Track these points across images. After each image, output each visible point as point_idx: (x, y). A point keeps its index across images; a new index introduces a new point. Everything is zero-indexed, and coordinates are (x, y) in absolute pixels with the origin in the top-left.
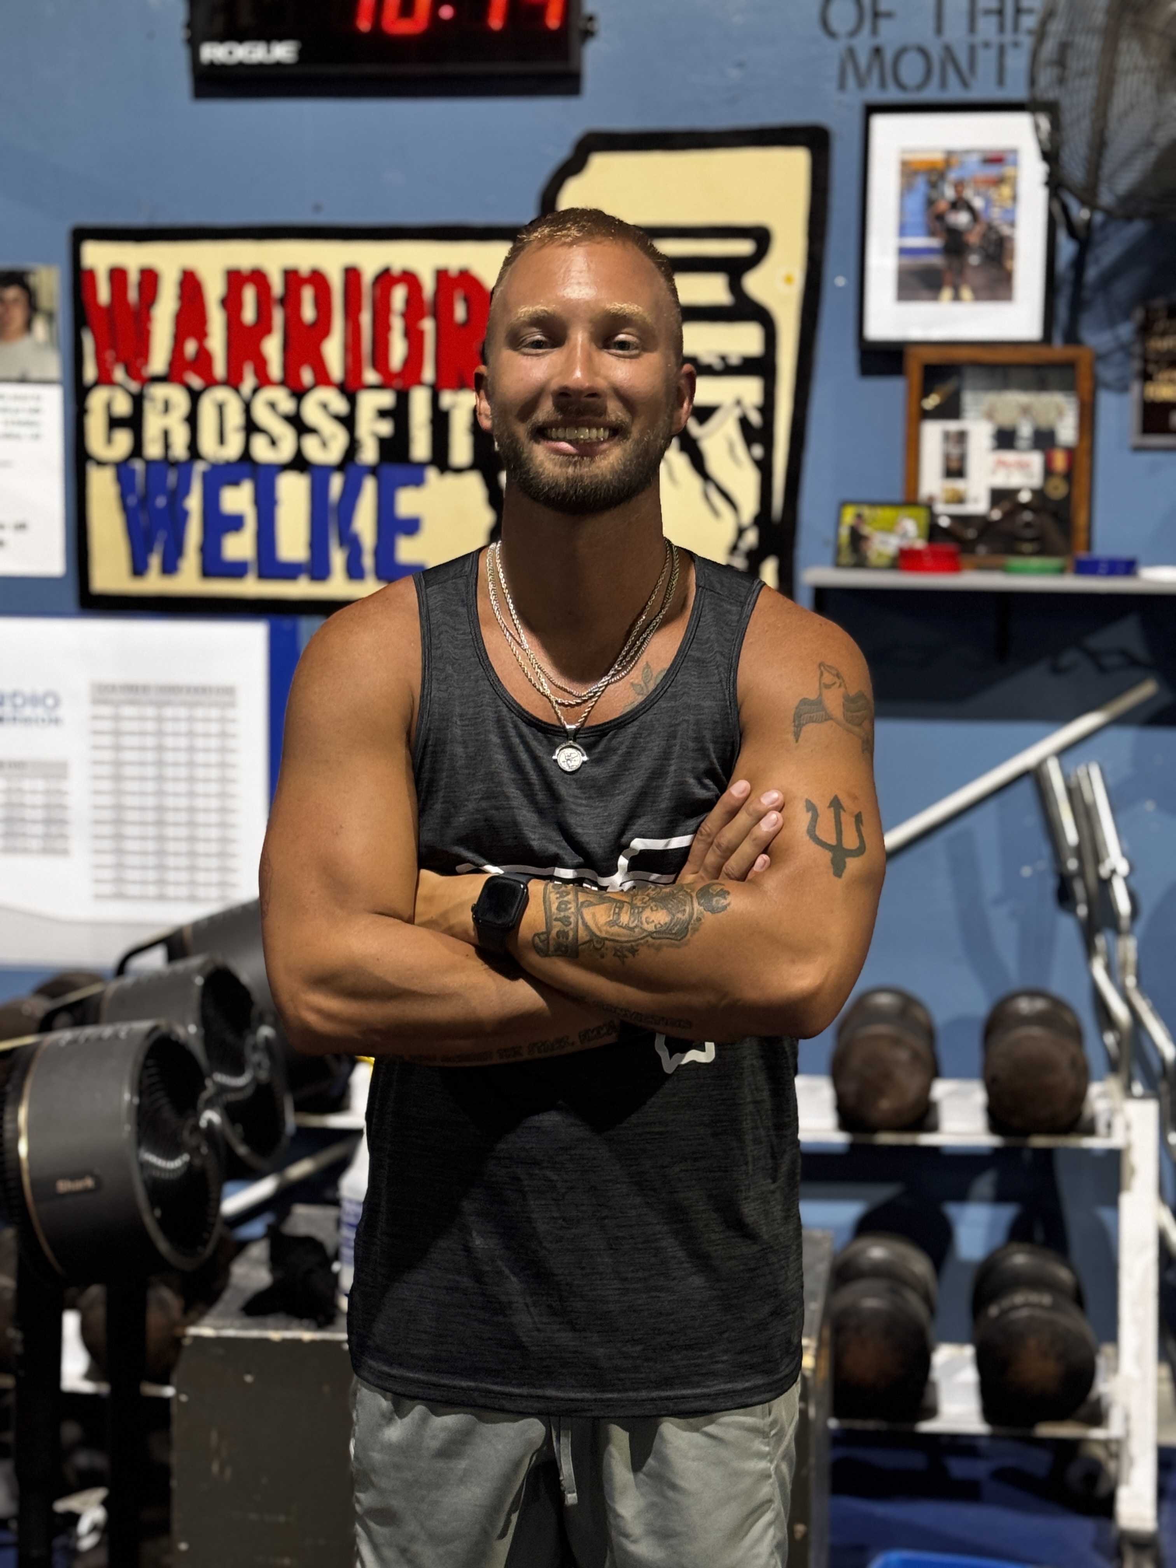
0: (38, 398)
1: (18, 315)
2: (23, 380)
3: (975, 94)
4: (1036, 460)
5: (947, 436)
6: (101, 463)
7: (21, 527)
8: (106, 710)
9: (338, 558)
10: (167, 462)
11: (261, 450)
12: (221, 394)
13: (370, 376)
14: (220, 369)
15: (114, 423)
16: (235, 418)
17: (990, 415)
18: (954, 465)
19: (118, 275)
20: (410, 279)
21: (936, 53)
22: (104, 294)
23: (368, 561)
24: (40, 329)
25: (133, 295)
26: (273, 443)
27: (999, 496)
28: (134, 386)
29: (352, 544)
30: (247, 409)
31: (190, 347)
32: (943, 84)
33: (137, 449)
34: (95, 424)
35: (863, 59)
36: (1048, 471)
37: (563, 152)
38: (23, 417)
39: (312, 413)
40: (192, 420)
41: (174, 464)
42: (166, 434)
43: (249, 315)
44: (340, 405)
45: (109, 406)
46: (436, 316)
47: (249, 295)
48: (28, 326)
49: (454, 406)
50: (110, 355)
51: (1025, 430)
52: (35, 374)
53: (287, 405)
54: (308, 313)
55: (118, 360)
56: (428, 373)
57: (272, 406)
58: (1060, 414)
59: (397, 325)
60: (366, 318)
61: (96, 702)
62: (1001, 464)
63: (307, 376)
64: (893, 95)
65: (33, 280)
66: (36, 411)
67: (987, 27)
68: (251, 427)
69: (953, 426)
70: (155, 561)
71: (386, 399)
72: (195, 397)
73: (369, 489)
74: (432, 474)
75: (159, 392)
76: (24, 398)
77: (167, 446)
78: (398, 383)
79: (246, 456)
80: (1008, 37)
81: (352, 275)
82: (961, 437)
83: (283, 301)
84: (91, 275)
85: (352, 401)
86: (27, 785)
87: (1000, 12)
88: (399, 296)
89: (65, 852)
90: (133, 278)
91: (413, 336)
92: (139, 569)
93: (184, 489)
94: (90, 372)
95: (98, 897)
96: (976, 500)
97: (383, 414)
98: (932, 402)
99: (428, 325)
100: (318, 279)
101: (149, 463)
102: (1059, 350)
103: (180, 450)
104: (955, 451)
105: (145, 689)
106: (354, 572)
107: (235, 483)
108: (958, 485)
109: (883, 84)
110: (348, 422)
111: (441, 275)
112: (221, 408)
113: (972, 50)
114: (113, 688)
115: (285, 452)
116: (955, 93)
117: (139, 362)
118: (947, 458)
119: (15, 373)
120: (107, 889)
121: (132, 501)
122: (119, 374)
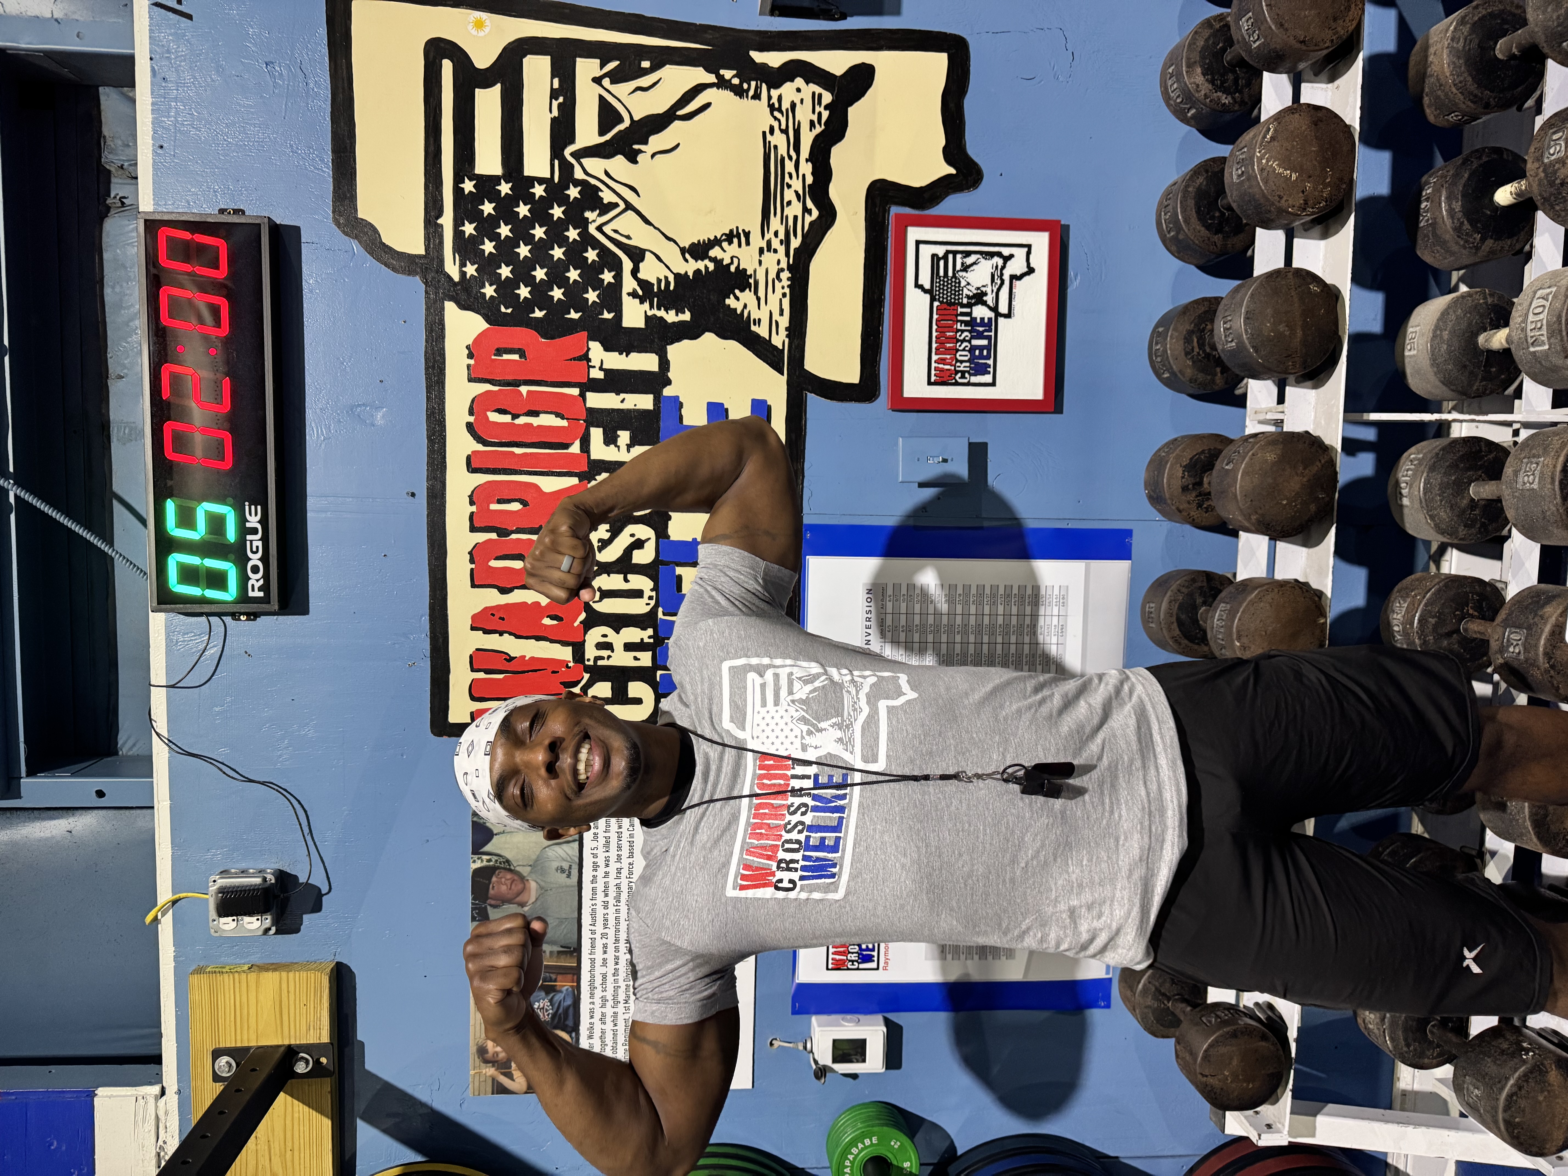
15: (621, 696)
19: (475, 692)
20: (477, 405)
26: (638, 544)
30: (607, 568)
33: (644, 675)
37: (356, 249)
40: (618, 622)
57: (605, 543)
68: (625, 566)
71: (597, 436)
72: (595, 619)
74: (667, 392)
77: (640, 647)
79: (649, 570)
81: (472, 464)
83: (503, 533)
90: (477, 677)
97: (610, 439)
100: (479, 497)
103: (645, 635)
111: (472, 375)
115: (646, 533)
117: (561, 670)
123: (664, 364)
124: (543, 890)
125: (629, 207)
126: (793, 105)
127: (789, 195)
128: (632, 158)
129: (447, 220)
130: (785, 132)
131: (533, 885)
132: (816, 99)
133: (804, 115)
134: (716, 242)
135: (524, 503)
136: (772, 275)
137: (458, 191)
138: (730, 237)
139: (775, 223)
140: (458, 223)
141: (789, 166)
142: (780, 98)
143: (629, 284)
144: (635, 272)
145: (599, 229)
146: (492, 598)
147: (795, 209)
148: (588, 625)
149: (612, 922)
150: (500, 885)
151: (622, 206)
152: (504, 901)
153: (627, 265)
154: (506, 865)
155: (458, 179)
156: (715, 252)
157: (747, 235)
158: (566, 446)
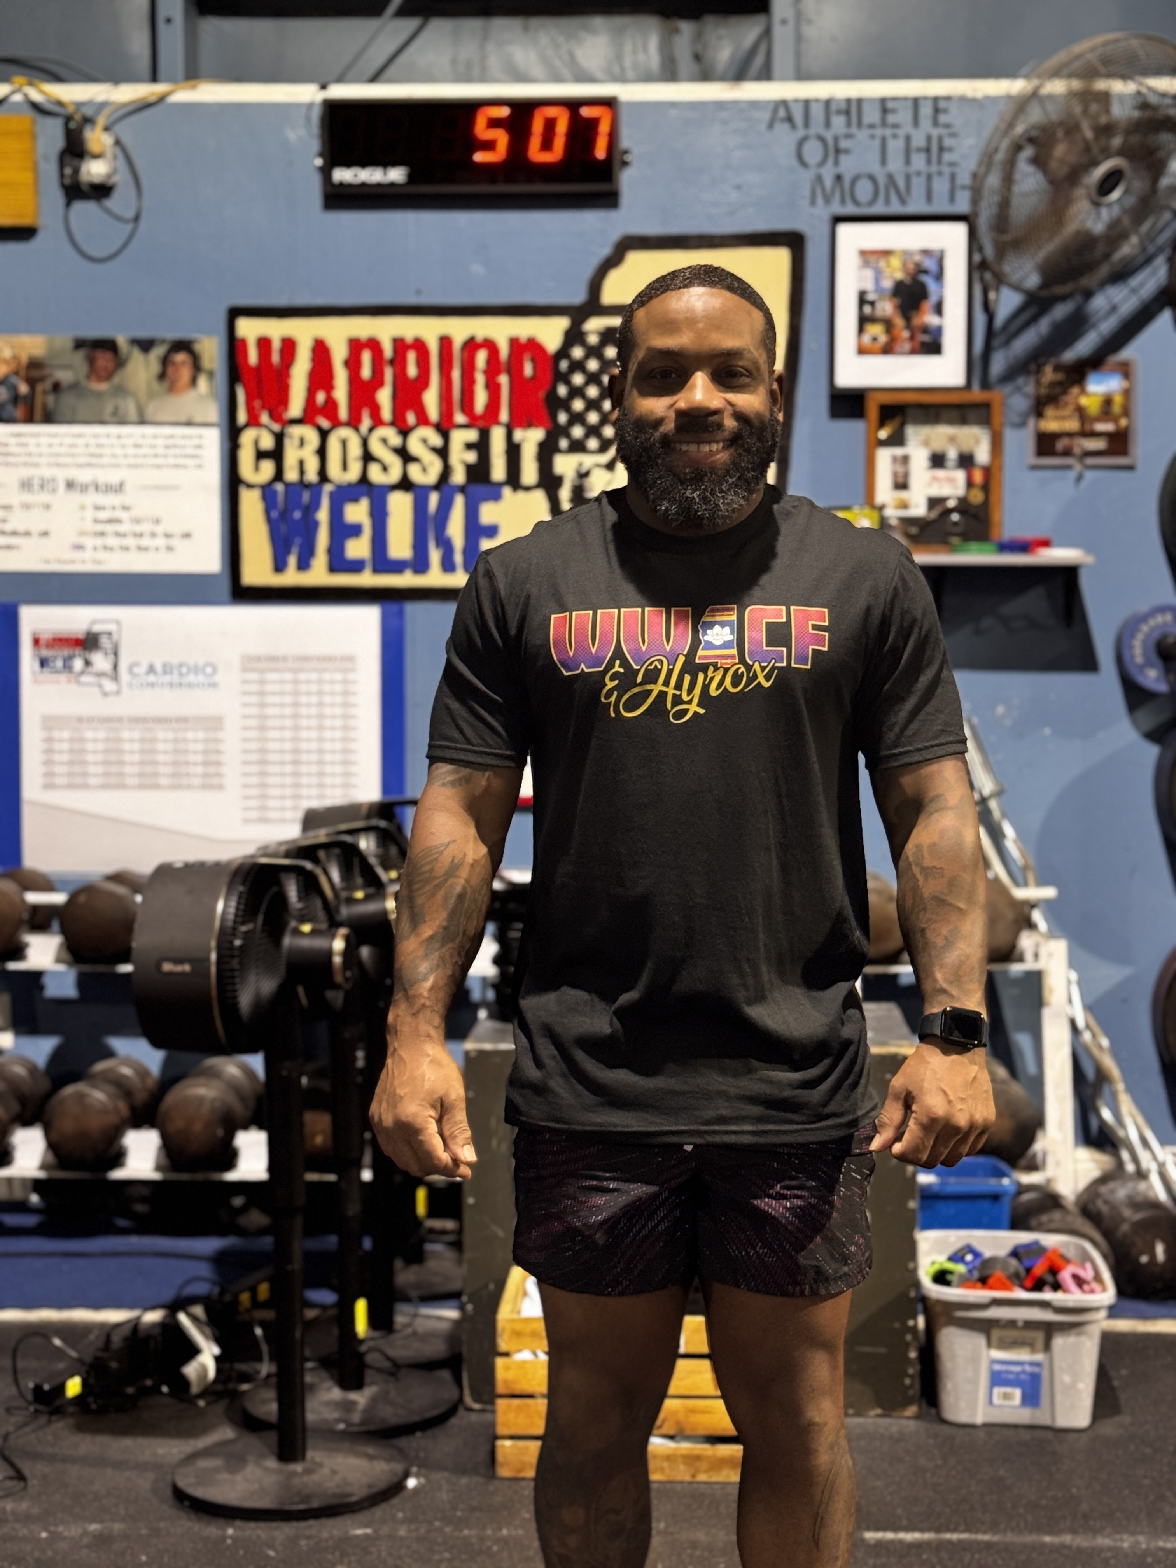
0: (201, 437)
1: (185, 373)
2: (189, 424)
3: (912, 208)
4: (960, 476)
5: (895, 459)
6: (250, 486)
7: (187, 535)
8: (253, 676)
9: (435, 556)
10: (303, 484)
11: (375, 474)
12: (345, 432)
13: (460, 418)
14: (343, 413)
15: (261, 455)
16: (355, 450)
17: (926, 443)
18: (901, 480)
19: (264, 344)
20: (490, 345)
21: (882, 180)
22: (253, 357)
23: (458, 558)
24: (203, 383)
25: (276, 358)
26: (385, 469)
27: (934, 502)
28: (276, 427)
29: (446, 546)
30: (365, 443)
31: (321, 397)
32: (887, 202)
33: (279, 475)
34: (246, 457)
35: (828, 182)
36: (970, 484)
37: (606, 251)
38: (189, 451)
39: (415, 446)
40: (322, 452)
41: (308, 486)
42: (301, 463)
43: (366, 372)
44: (436, 440)
45: (256, 442)
46: (509, 372)
47: (366, 357)
48: (193, 382)
49: (523, 440)
50: (257, 403)
51: (952, 454)
52: (198, 419)
53: (395, 440)
54: (412, 371)
55: (264, 407)
56: (504, 415)
57: (384, 441)
58: (977, 441)
59: (480, 379)
60: (456, 375)
61: (245, 670)
62: (935, 479)
63: (411, 418)
64: (850, 209)
65: (197, 347)
66: (199, 447)
67: (919, 161)
68: (368, 457)
69: (899, 451)
70: (292, 560)
71: (472, 435)
72: (324, 434)
73: (459, 503)
74: (507, 491)
75: (296, 431)
76: (190, 437)
77: (302, 472)
78: (481, 423)
79: (364, 479)
80: (934, 168)
81: (445, 342)
82: (905, 459)
83: (392, 362)
84: (243, 342)
85: (445, 436)
86: (190, 735)
87: (928, 150)
88: (481, 358)
89: (220, 787)
90: (276, 345)
91: (493, 388)
92: (279, 566)
93: (315, 504)
94: (242, 417)
95: (247, 821)
96: (917, 506)
97: (469, 446)
98: (883, 434)
99: (504, 380)
100: (420, 346)
101: (288, 485)
102: (977, 394)
103: (312, 476)
104: (901, 470)
105: (285, 659)
106: (448, 566)
107: (356, 500)
108: (903, 495)
109: (843, 202)
110: (443, 452)
111: (514, 343)
112: (344, 443)
113: (908, 178)
114: (259, 659)
115: (395, 475)
116: (896, 208)
117: (281, 408)
118: (895, 475)
119: (183, 418)
120: (254, 815)
121: (275, 514)
122: (265, 418)
124: (99, 395)
131: (102, 386)
149: (72, 451)
150: (104, 359)
152: (91, 361)
154: (120, 364)
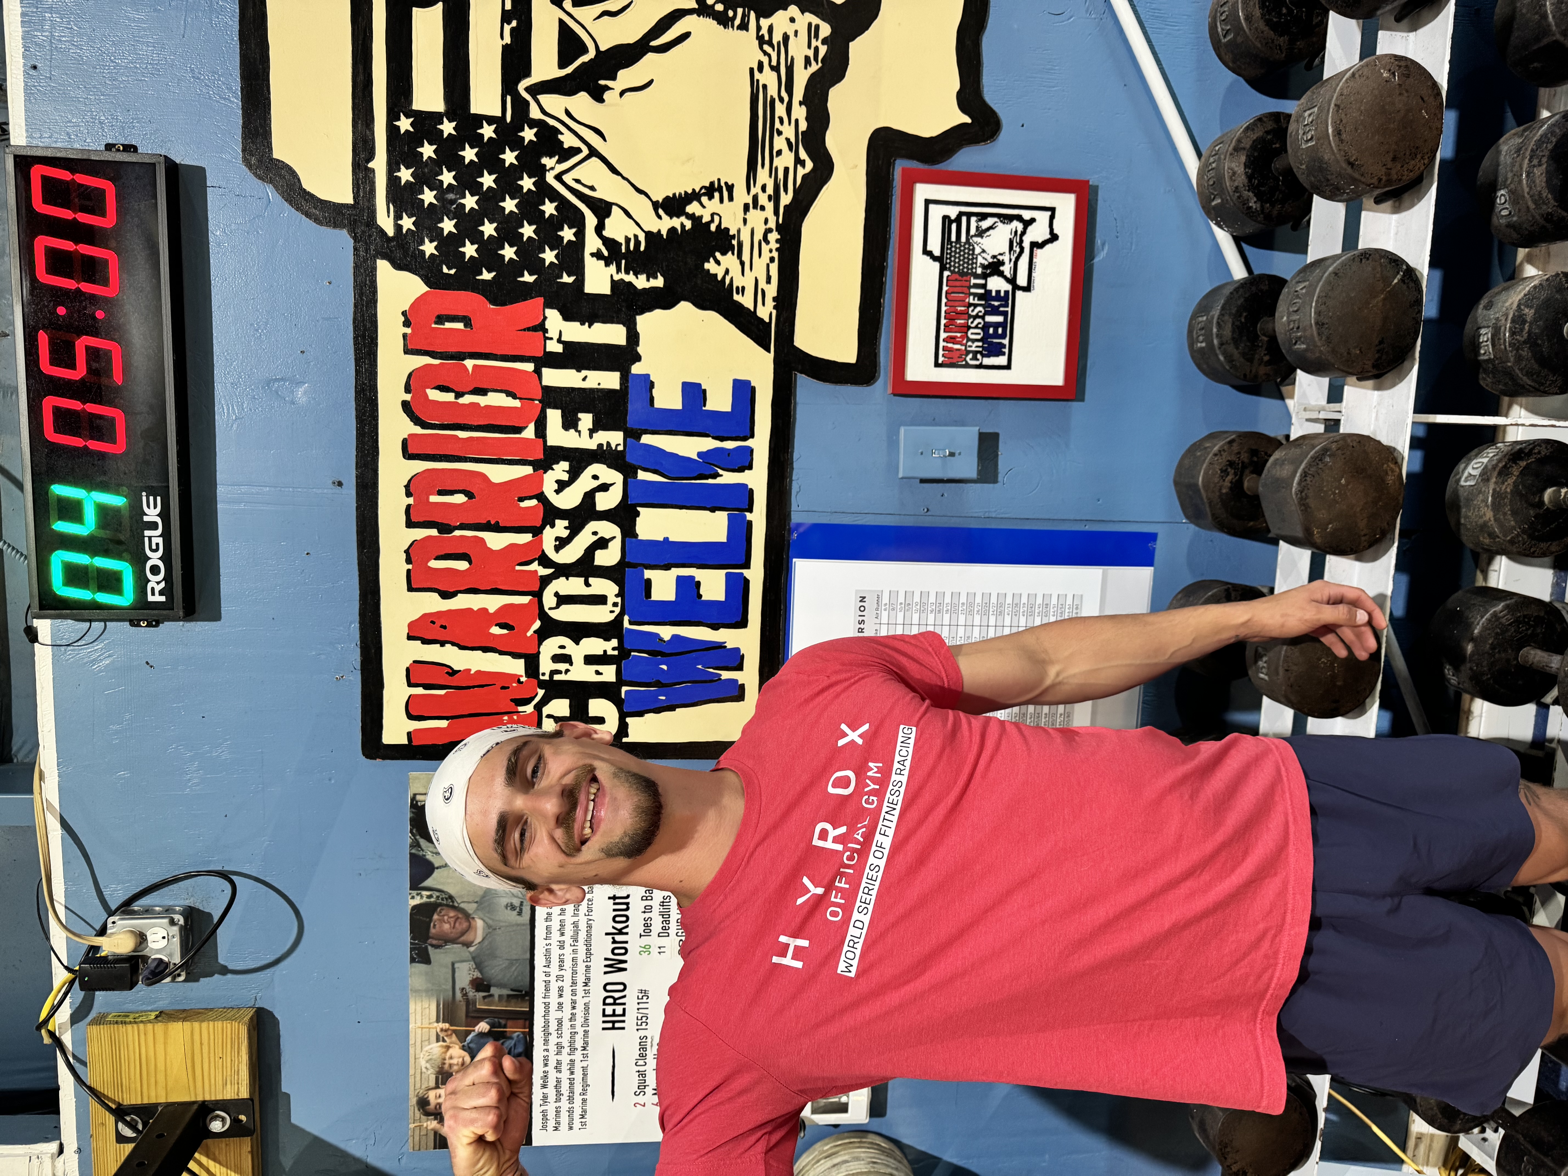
6: (623, 730)
9: (729, 478)
10: (619, 659)
13: (530, 433)
15: (580, 714)
19: (412, 710)
20: (414, 381)
29: (711, 462)
33: (608, 691)
40: (578, 631)
49: (562, 339)
57: (561, 543)
63: (530, 504)
68: (585, 568)
70: (729, 676)
71: (555, 418)
77: (602, 659)
78: (537, 402)
79: (615, 574)
92: (734, 693)
93: (652, 642)
100: (415, 487)
101: (621, 679)
106: (741, 461)
107: (647, 587)
110: (579, 460)
111: (410, 345)
115: (611, 530)
121: (662, 700)
123: (633, 337)
124: (490, 929)
125: (593, 152)
126: (786, 38)
127: (780, 143)
128: (598, 95)
129: (379, 164)
130: (776, 69)
131: (479, 924)
132: (812, 30)
133: (798, 49)
134: (694, 196)
135: (469, 495)
136: (758, 236)
137: (392, 131)
138: (711, 190)
139: (763, 175)
140: (392, 167)
141: (780, 110)
142: (770, 29)
143: (593, 243)
144: (599, 229)
145: (559, 177)
146: (432, 603)
147: (786, 160)
148: (543, 635)
149: (568, 964)
150: (441, 923)
151: (585, 151)
152: (446, 940)
153: (591, 221)
154: (448, 902)
155: (392, 116)
156: (693, 208)
157: (730, 188)
158: (519, 430)
